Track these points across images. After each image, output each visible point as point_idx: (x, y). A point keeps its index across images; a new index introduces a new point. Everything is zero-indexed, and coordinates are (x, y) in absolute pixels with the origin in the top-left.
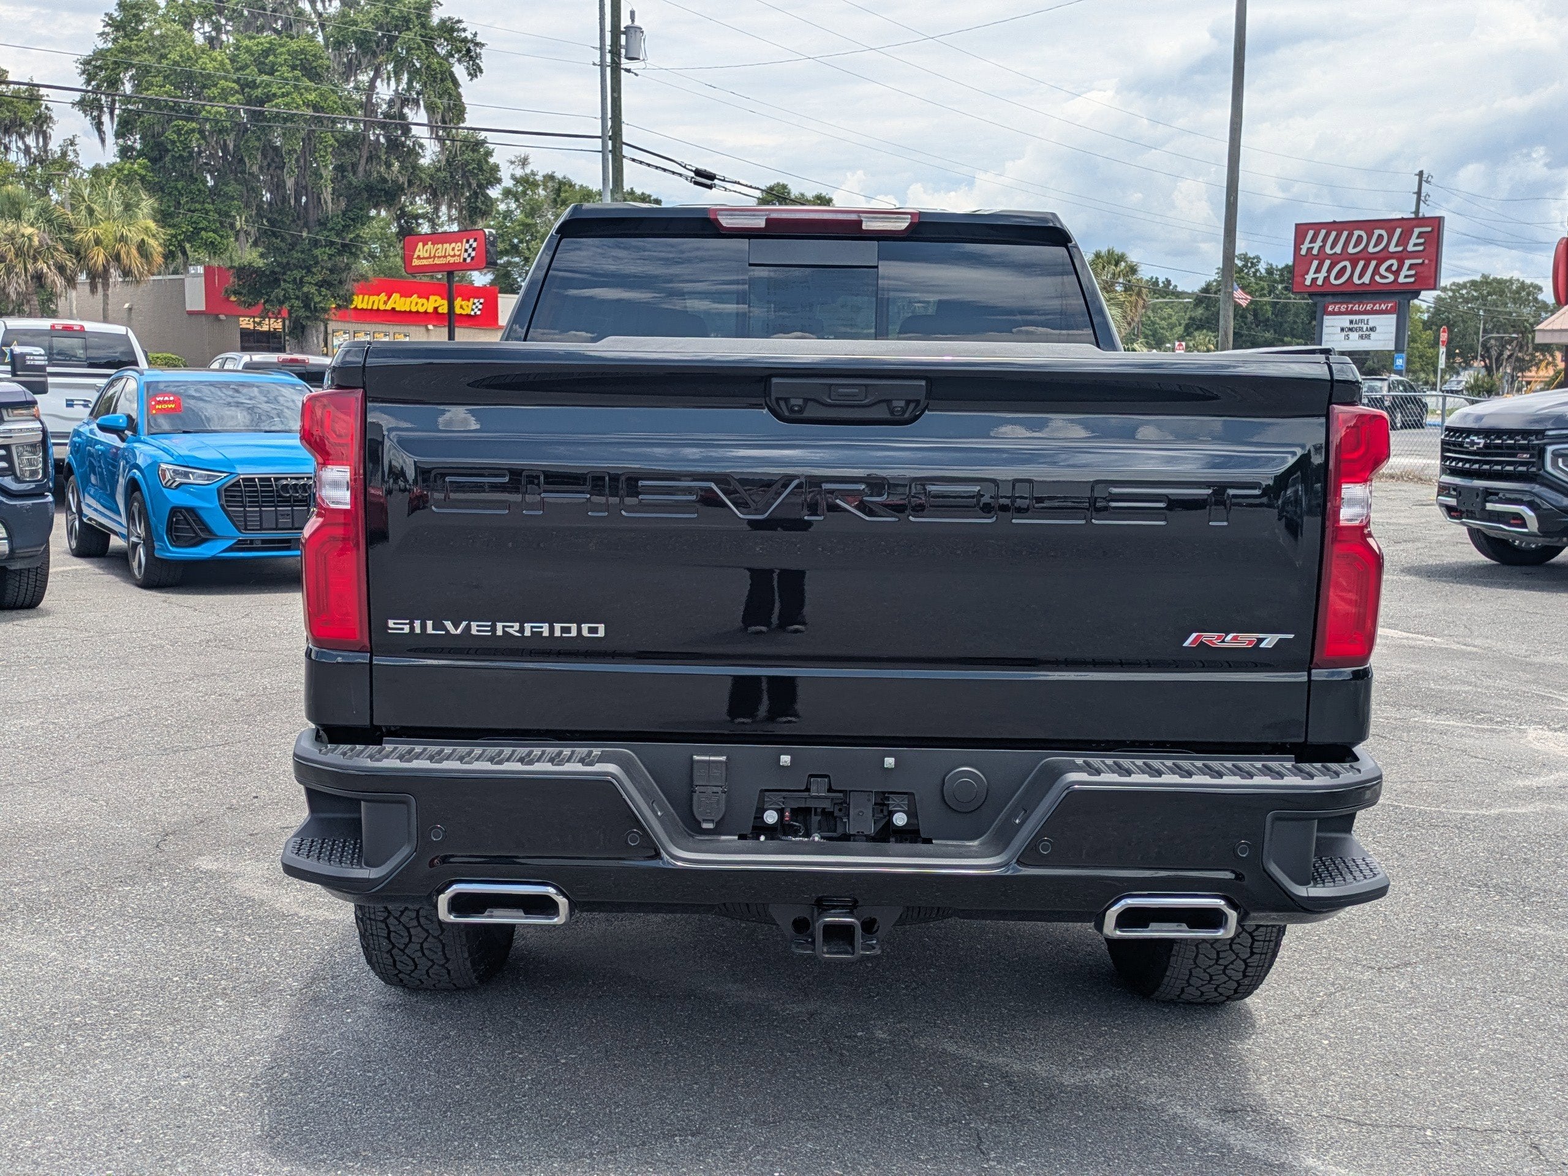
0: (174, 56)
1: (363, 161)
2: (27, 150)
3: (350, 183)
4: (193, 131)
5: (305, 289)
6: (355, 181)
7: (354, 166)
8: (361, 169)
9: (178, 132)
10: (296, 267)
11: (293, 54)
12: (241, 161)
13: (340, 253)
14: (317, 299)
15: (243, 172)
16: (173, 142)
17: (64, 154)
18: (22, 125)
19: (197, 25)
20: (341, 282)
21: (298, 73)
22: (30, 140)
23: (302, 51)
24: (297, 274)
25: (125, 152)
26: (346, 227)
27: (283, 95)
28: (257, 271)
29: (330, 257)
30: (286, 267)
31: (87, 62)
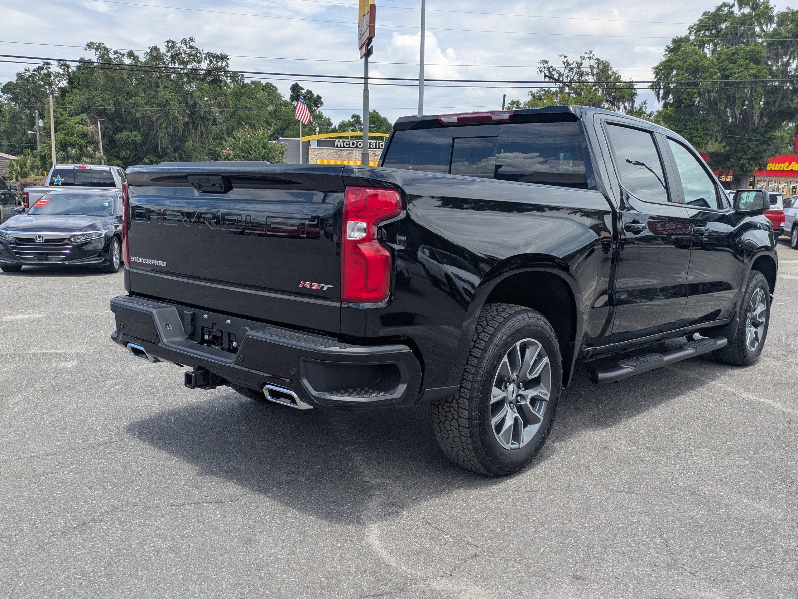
0: (690, 61)
1: (779, 100)
2: (625, 108)
3: (771, 110)
4: (695, 93)
5: (742, 162)
6: (773, 109)
7: (774, 102)
8: (777, 103)
9: (688, 95)
10: (739, 151)
11: (747, 53)
12: (717, 105)
13: (761, 144)
14: (747, 166)
15: (717, 109)
16: (685, 99)
17: (641, 108)
18: (624, 98)
19: (706, 45)
20: (761, 158)
21: (748, 61)
22: (627, 104)
23: (752, 51)
24: (739, 155)
25: (666, 105)
26: (766, 132)
27: (739, 72)
28: (721, 155)
29: (756, 146)
30: (736, 151)
31: (656, 68)
